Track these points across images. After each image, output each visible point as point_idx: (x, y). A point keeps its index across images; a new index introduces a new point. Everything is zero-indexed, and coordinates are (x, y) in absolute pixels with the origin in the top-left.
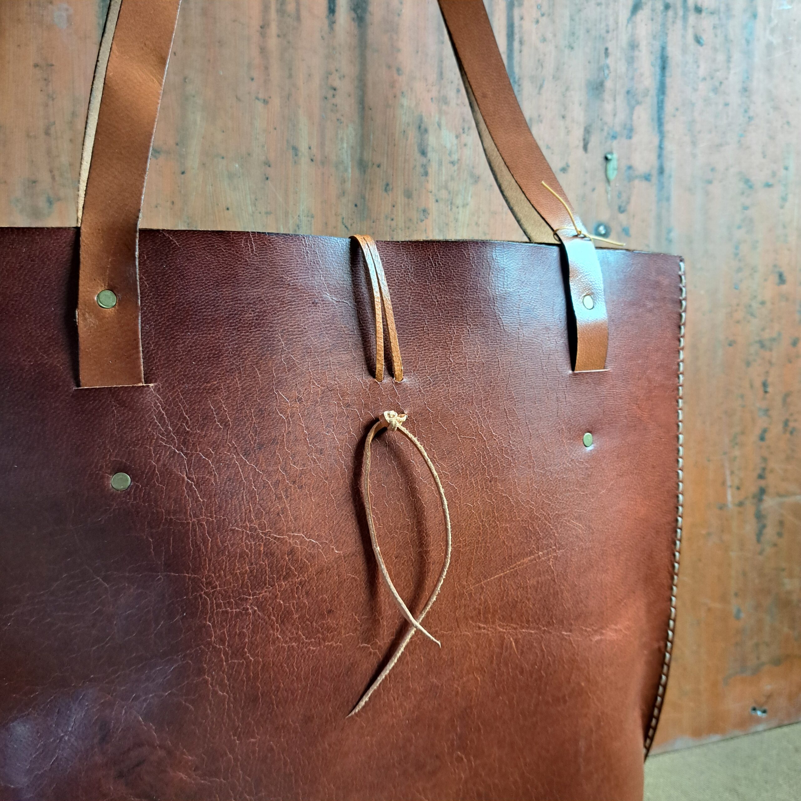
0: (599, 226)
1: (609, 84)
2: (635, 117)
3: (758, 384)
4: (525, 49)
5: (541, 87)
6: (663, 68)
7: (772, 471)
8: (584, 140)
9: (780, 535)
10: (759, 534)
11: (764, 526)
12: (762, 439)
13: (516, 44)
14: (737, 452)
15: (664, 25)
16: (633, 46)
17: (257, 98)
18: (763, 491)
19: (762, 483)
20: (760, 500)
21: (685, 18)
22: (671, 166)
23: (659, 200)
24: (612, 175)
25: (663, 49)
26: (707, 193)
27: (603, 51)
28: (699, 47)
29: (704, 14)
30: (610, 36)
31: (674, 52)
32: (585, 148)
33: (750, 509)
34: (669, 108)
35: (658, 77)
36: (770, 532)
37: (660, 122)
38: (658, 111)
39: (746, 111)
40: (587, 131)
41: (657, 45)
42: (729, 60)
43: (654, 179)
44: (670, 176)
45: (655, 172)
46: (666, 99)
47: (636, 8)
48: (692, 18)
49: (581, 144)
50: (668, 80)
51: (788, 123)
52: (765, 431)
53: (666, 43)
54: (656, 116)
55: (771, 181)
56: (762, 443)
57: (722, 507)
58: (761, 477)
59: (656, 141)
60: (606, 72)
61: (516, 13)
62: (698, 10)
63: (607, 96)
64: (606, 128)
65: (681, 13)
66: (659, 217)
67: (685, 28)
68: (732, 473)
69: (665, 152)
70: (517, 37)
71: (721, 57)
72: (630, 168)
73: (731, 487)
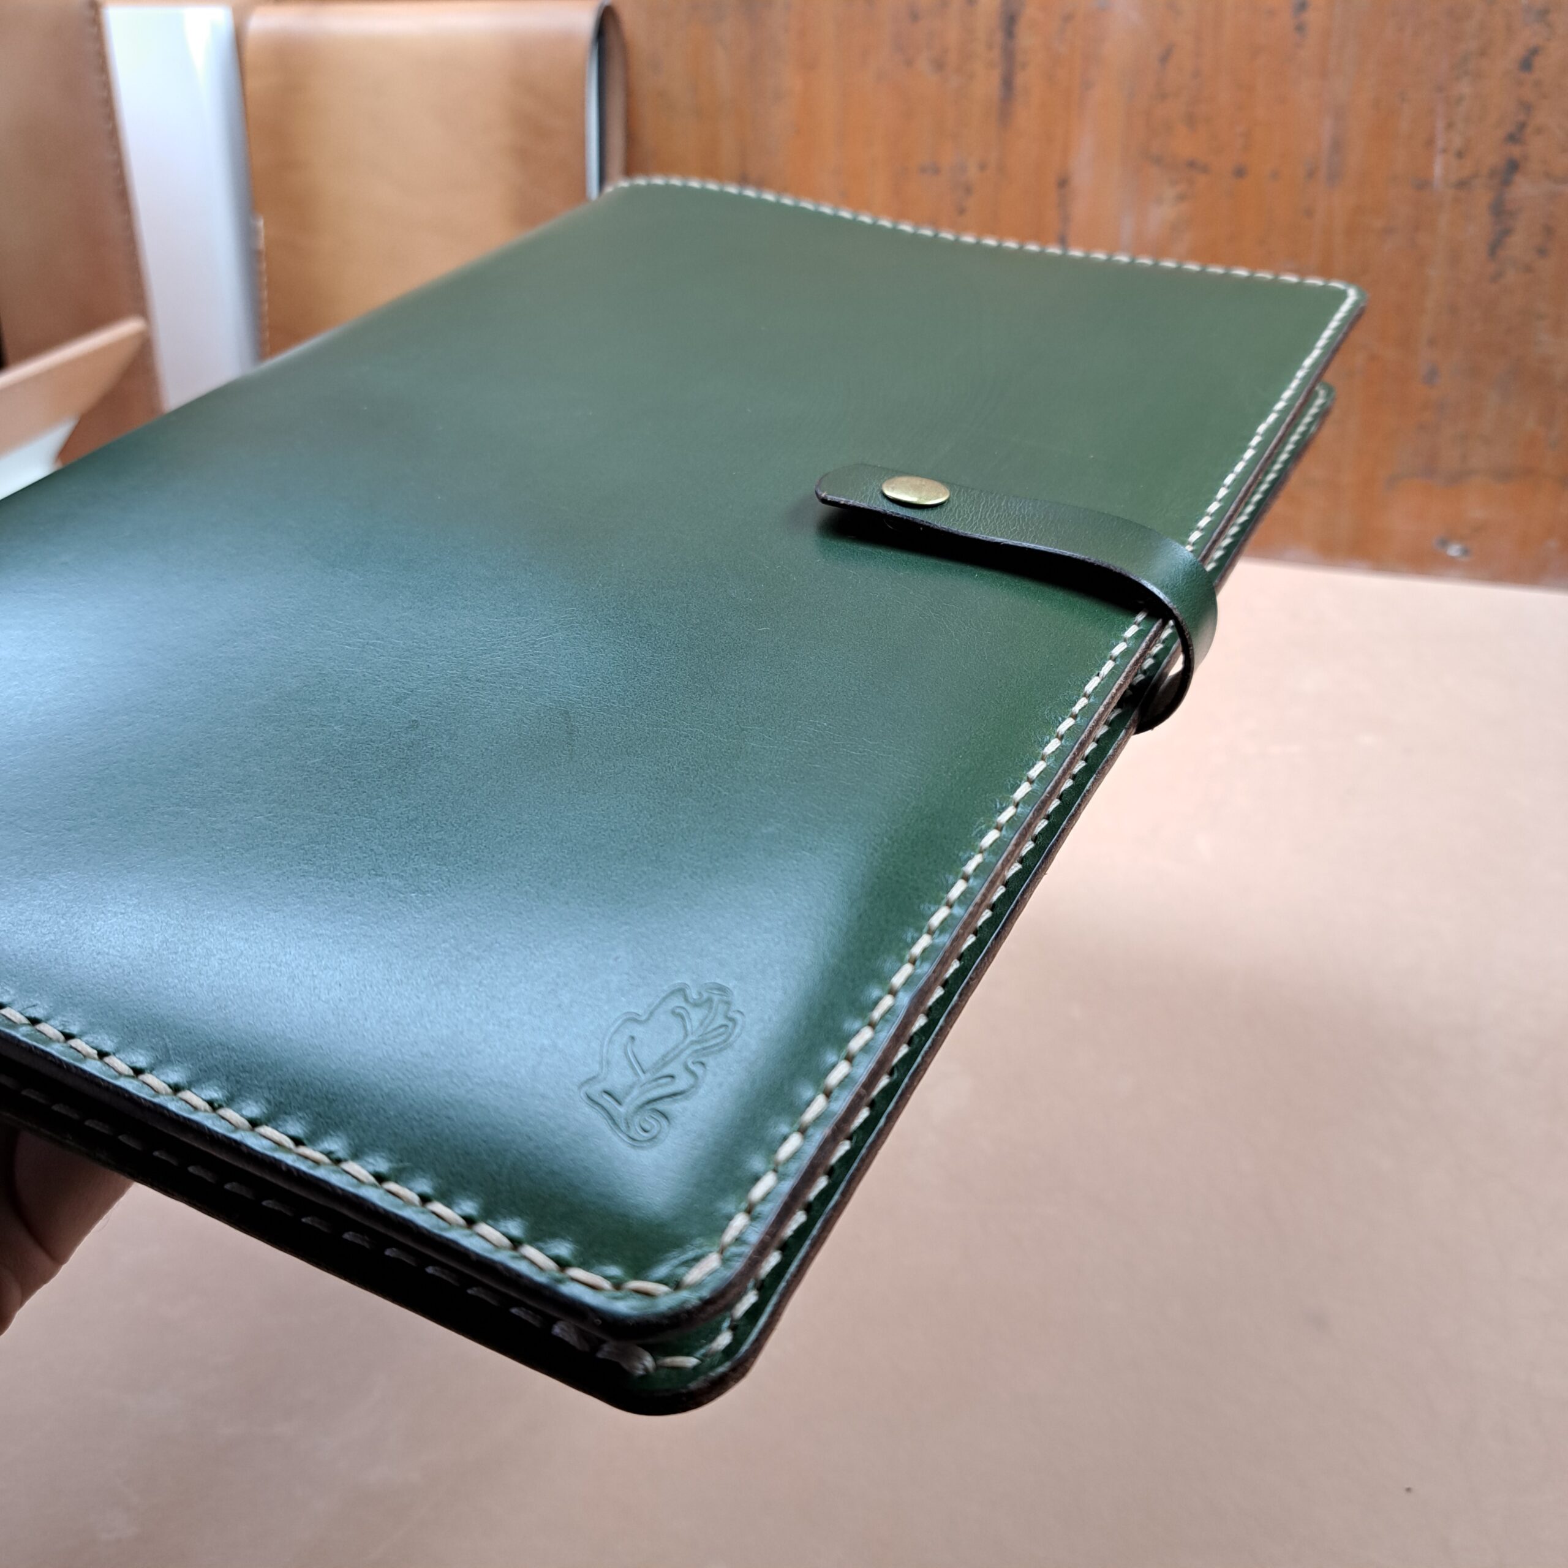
7: (1539, 131)
9: (1542, 252)
10: (1495, 247)
11: (1507, 232)
12: (1526, 64)
14: (1465, 88)
18: (1513, 167)
19: (1516, 151)
20: (1506, 182)
33: (1482, 197)
36: (1519, 244)
52: (1534, 52)
56: (1524, 75)
57: (1423, 184)
58: (1513, 138)
68: (1450, 126)
73: (1445, 151)
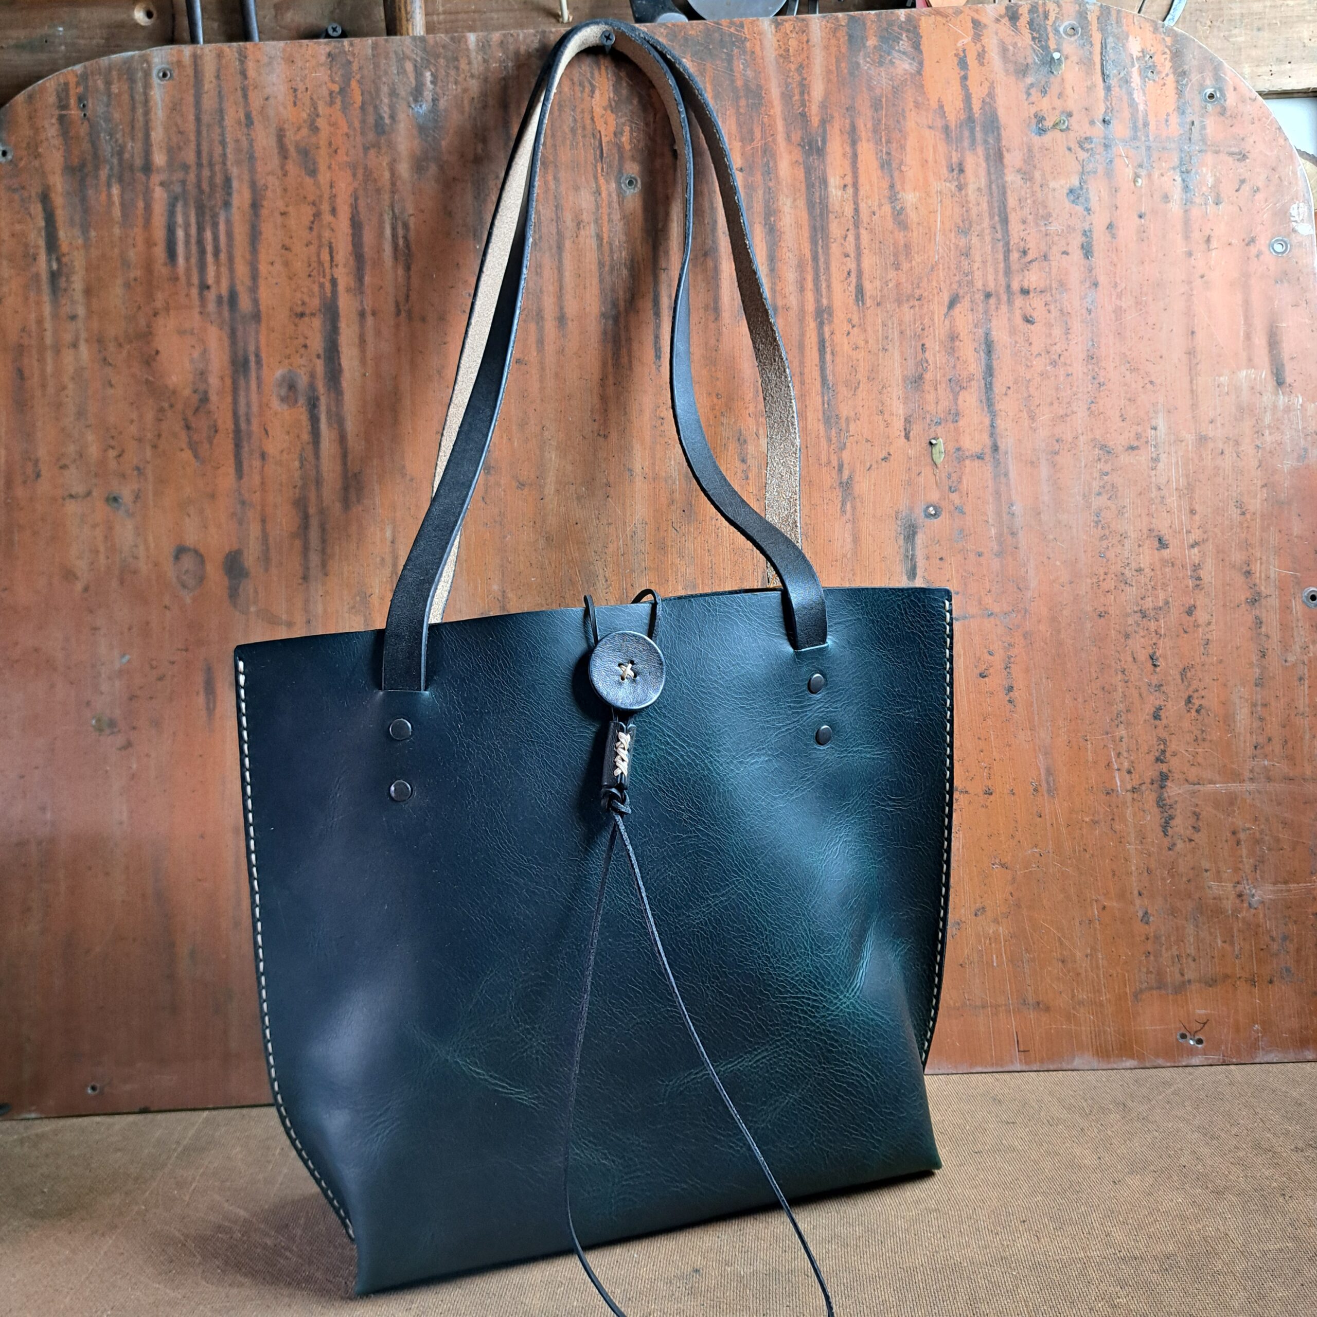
0: (928, 507)
1: (928, 376)
2: (960, 402)
3: (1143, 656)
4: (838, 360)
5: (856, 388)
6: (989, 352)
7: (1174, 754)
8: (905, 429)
9: (1196, 829)
10: (1165, 827)
11: (1171, 818)
12: (1156, 716)
13: (828, 357)
14: (1122, 732)
15: (986, 312)
16: (953, 337)
17: (599, 435)
18: (1164, 777)
20: (1162, 787)
21: (1010, 302)
22: (1007, 443)
23: (996, 477)
24: (939, 459)
25: (987, 335)
26: (1054, 465)
27: (920, 348)
28: (1029, 326)
29: (1032, 295)
30: (926, 333)
31: (1000, 335)
32: (907, 437)
33: (1150, 797)
34: (998, 388)
35: (983, 362)
36: (1180, 824)
37: (989, 403)
38: (987, 393)
39: (1094, 378)
40: (907, 421)
41: (981, 332)
42: (1067, 331)
43: (988, 457)
44: (1006, 453)
45: (988, 451)
46: (994, 380)
47: (952, 304)
48: (1019, 301)
49: (903, 434)
50: (995, 363)
51: (1151, 382)
52: (1159, 708)
53: (990, 329)
54: (984, 398)
55: (1136, 444)
56: (1157, 722)
57: (1109, 792)
58: (1158, 760)
59: (987, 422)
60: (925, 365)
61: (827, 329)
62: (1025, 292)
63: (927, 387)
64: (928, 416)
65: (1004, 297)
66: (998, 493)
67: (1011, 311)
68: (1119, 755)
69: (998, 431)
70: (828, 350)
71: (1057, 332)
72: (959, 449)
73: (1119, 770)
